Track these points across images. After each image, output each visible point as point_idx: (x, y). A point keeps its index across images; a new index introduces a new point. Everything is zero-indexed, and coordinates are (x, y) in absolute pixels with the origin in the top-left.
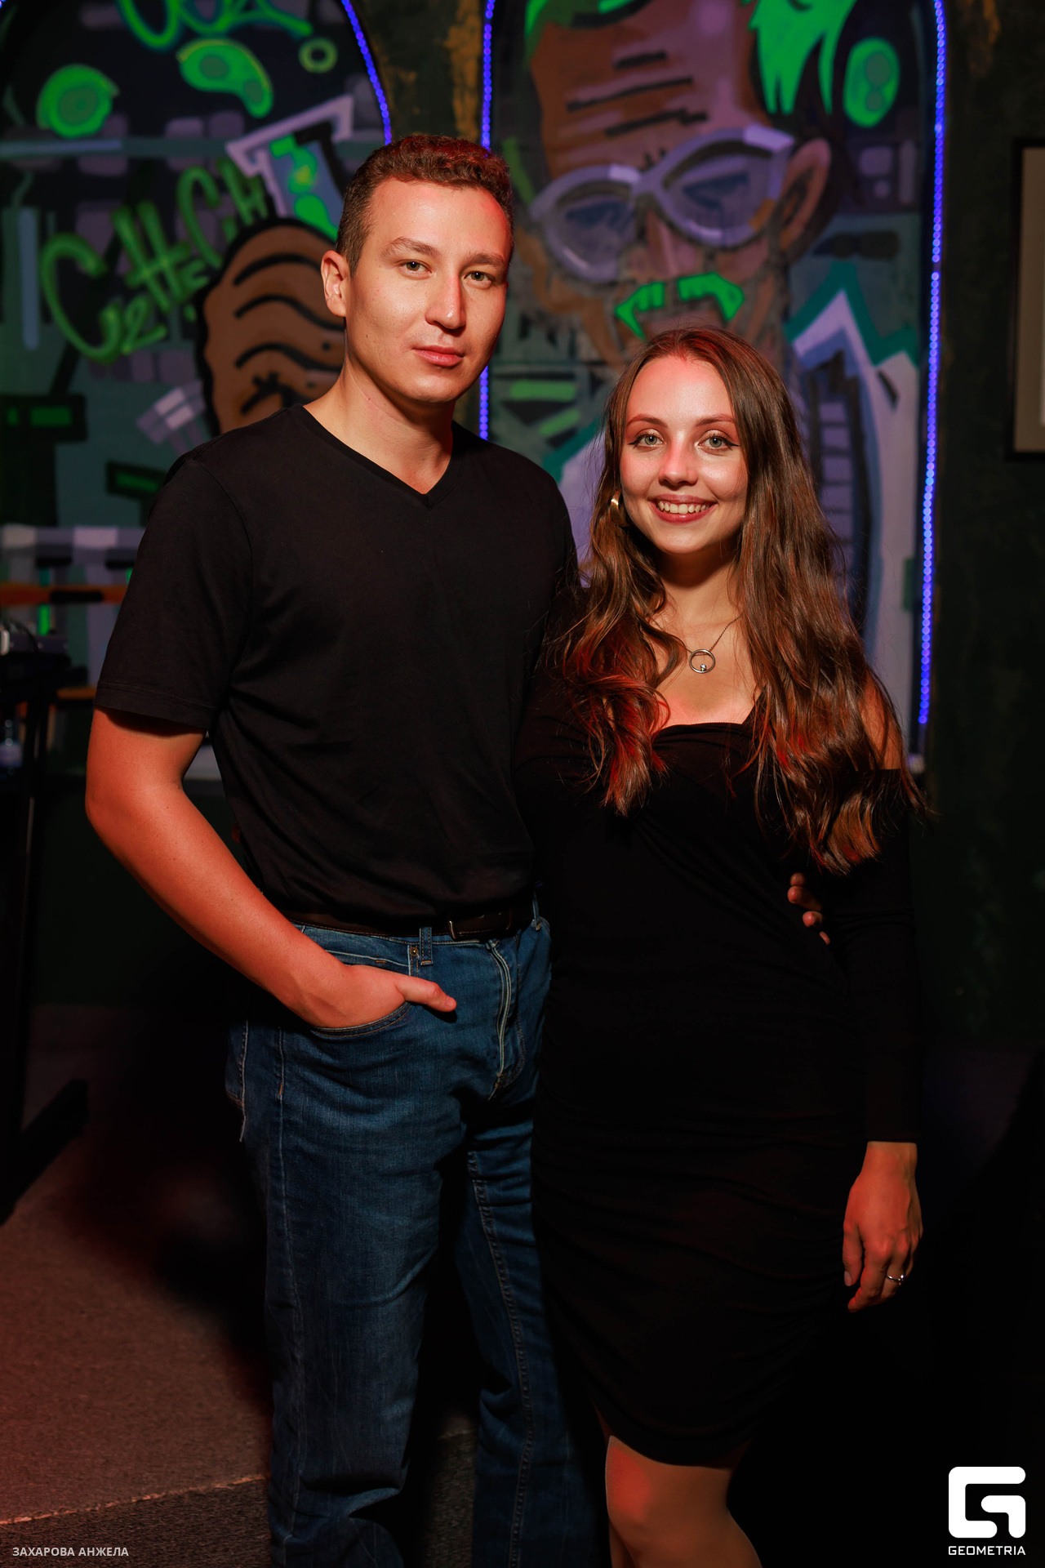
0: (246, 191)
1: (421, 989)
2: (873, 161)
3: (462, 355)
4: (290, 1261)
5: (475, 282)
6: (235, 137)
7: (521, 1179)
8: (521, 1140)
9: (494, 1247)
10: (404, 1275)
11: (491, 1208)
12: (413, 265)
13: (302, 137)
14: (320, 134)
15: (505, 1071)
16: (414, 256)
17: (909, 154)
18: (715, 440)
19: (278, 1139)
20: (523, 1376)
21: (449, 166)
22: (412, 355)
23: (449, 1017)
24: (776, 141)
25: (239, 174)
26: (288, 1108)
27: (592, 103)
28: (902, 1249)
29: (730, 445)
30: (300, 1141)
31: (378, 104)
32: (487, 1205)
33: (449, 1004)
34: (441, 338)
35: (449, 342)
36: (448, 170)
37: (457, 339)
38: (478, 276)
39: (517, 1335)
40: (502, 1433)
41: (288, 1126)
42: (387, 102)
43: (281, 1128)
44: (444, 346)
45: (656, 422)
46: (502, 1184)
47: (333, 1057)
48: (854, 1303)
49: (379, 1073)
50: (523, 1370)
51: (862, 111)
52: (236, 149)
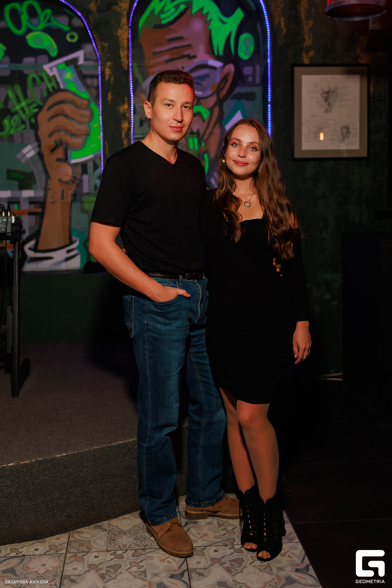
0: (50, 81)
1: (182, 292)
2: (247, 71)
3: (182, 128)
4: (148, 367)
5: (185, 109)
6: (46, 63)
7: (202, 346)
8: (202, 335)
9: (195, 365)
10: (178, 368)
11: (194, 355)
12: (169, 105)
13: (68, 63)
14: (73, 63)
15: (200, 315)
16: (169, 103)
17: (258, 68)
18: (253, 148)
19: (145, 334)
20: (203, 400)
21: (178, 79)
22: (169, 129)
23: (189, 298)
24: (218, 64)
25: (47, 75)
26: (147, 325)
27: (161, 52)
28: (308, 347)
29: (256, 150)
30: (151, 334)
31: (96, 53)
32: (193, 354)
33: (189, 296)
34: (177, 124)
35: (179, 124)
36: (178, 80)
37: (181, 124)
38: (186, 107)
39: (201, 389)
40: (196, 418)
41: (148, 330)
42: (98, 52)
43: (146, 331)
44: (178, 126)
45: (239, 140)
46: (197, 348)
47: (161, 310)
48: (296, 362)
49: (173, 314)
50: (203, 399)
51: (244, 55)
52: (46, 67)
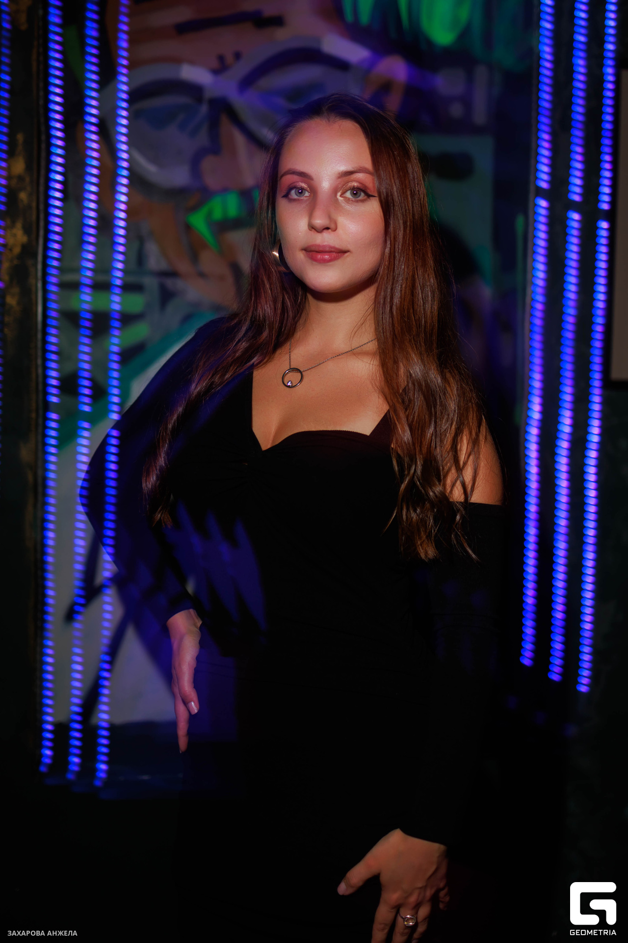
24: (354, 53)
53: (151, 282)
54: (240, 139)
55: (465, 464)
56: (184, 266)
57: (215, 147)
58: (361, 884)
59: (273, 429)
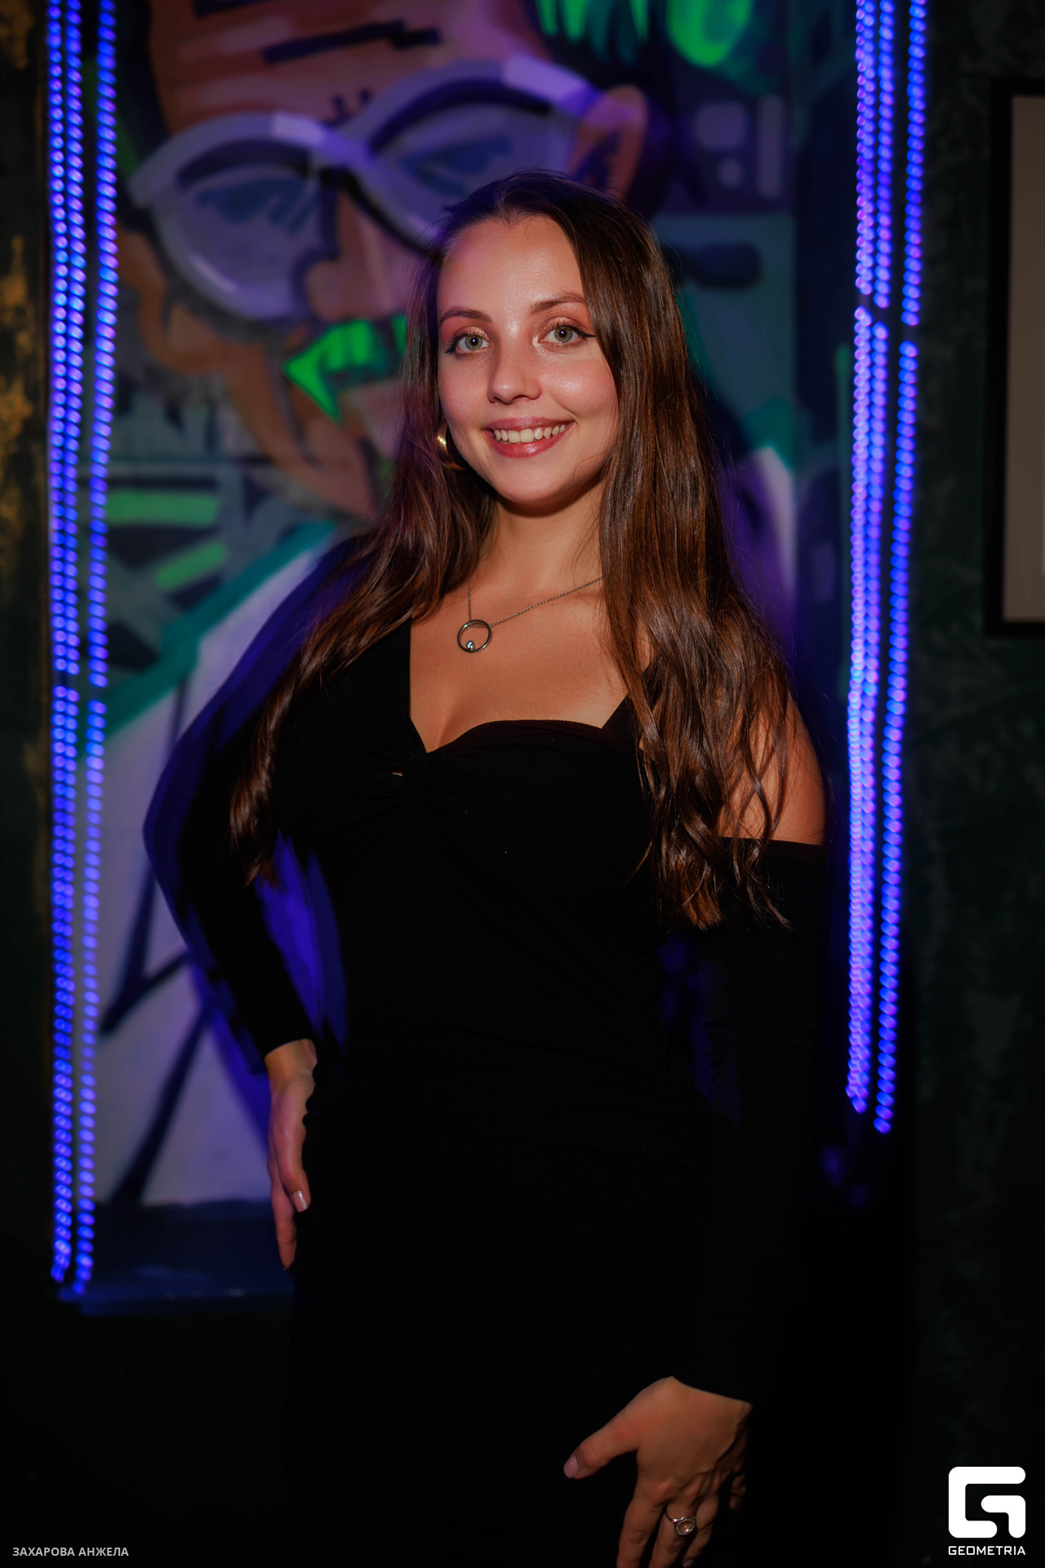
2: (717, 125)
24: (557, 83)
51: (699, 39)
53: (228, 475)
54: (370, 234)
55: (764, 768)
56: (281, 446)
57: (330, 249)
58: (603, 1463)
59: (443, 720)
